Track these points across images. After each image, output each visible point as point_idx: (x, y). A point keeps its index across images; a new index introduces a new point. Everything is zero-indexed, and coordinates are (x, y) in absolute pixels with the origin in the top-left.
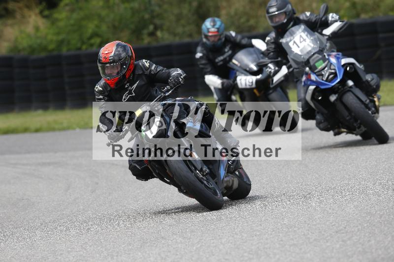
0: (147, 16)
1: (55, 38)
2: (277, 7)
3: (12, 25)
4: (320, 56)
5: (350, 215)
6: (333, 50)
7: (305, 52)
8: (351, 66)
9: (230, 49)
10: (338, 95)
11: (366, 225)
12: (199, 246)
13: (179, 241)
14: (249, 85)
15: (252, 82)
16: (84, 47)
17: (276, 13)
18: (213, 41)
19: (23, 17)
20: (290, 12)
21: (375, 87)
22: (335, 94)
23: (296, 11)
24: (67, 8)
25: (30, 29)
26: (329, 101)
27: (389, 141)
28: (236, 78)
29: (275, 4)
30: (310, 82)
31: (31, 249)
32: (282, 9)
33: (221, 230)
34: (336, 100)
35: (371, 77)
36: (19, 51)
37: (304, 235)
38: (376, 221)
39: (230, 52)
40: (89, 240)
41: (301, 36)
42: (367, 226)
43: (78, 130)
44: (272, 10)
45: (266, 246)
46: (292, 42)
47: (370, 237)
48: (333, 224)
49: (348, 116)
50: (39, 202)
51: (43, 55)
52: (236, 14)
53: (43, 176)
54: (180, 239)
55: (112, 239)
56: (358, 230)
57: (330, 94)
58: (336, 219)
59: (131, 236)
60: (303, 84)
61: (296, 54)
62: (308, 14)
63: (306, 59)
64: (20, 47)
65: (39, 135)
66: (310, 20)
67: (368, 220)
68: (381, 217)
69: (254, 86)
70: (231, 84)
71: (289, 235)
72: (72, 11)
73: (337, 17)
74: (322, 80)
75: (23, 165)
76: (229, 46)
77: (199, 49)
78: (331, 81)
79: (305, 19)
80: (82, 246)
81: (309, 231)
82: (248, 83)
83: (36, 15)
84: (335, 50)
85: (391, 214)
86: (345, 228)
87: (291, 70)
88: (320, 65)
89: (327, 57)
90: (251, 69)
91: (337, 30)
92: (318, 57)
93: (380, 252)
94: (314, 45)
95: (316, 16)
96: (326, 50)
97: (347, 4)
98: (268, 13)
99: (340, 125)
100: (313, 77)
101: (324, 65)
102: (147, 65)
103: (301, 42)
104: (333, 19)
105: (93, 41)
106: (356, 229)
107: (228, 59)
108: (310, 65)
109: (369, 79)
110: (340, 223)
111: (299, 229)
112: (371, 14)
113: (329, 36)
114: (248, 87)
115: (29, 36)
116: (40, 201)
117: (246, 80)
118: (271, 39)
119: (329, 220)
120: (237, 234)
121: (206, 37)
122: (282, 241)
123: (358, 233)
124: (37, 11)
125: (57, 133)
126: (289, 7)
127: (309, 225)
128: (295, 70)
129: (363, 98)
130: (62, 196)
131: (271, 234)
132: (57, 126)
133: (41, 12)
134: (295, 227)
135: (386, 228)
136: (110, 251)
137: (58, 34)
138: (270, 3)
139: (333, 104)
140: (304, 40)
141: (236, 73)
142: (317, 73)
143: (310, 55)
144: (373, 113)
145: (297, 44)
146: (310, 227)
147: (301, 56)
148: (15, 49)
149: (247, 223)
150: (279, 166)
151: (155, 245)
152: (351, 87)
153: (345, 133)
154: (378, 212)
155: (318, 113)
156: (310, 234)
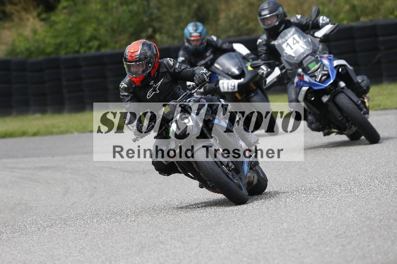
0: (145, 19)
1: (53, 41)
2: (269, 10)
3: (9, 28)
4: (313, 58)
5: (349, 219)
6: (325, 51)
7: (298, 54)
8: (343, 67)
9: (212, 53)
10: (331, 96)
11: (365, 230)
12: (198, 250)
13: (177, 246)
14: (231, 89)
15: (234, 86)
16: (82, 50)
17: (268, 16)
18: (196, 46)
19: (21, 19)
20: (282, 14)
21: (365, 88)
22: (327, 95)
23: (288, 14)
24: (65, 11)
25: (27, 32)
26: (321, 101)
27: (380, 141)
28: (218, 81)
29: (267, 7)
30: (302, 82)
31: (28, 254)
32: (274, 12)
33: (220, 234)
34: (328, 101)
35: (362, 79)
36: (17, 54)
37: (303, 239)
38: (376, 225)
39: (212, 56)
40: (87, 245)
41: (294, 38)
42: (367, 230)
43: (76, 134)
44: (264, 13)
45: (265, 251)
46: (286, 44)
47: (370, 242)
48: (332, 228)
49: (340, 117)
50: (37, 207)
51: (41, 58)
52: (235, 17)
53: (41, 180)
54: (179, 244)
55: (110, 244)
56: (358, 235)
57: (323, 95)
58: (336, 223)
59: (129, 241)
60: (295, 85)
61: (290, 55)
62: (299, 17)
63: (300, 61)
64: (18, 50)
65: (36, 139)
66: (301, 23)
67: (368, 225)
68: (381, 221)
69: (236, 89)
70: (213, 88)
71: (288, 240)
72: (71, 14)
73: (328, 20)
74: (316, 81)
75: (22, 169)
76: (211, 50)
77: (181, 53)
78: (324, 82)
79: (296, 21)
80: (79, 251)
81: (308, 235)
82: (230, 87)
83: (34, 18)
84: (327, 53)
85: (391, 219)
86: (345, 232)
87: (284, 71)
88: (313, 67)
89: (319, 59)
90: (233, 73)
91: (329, 32)
92: (311, 58)
93: (380, 257)
94: (307, 47)
95: (307, 19)
96: (318, 52)
97: (347, 7)
98: (260, 15)
99: (331, 125)
100: (306, 78)
101: (317, 66)
102: (171, 63)
103: (294, 44)
104: (324, 22)
105: (91, 44)
106: (356, 233)
107: (209, 63)
108: (304, 67)
109: (360, 81)
110: (340, 228)
111: (298, 233)
112: (370, 17)
113: (320, 38)
114: (230, 90)
115: (26, 39)
116: (38, 205)
117: (228, 83)
118: (263, 42)
119: (329, 225)
120: (236, 239)
121: (188, 41)
122: (281, 245)
123: (358, 238)
124: (35, 14)
125: (55, 137)
126: (281, 9)
127: (309, 230)
128: (288, 71)
129: (355, 99)
130: (60, 200)
131: (270, 239)
132: (55, 130)
133: (39, 15)
134: (294, 232)
135: (386, 233)
136: (109, 256)
137: (56, 37)
138: (261, 6)
139: (326, 104)
140: (298, 42)
141: (218, 77)
142: (310, 75)
143: (303, 57)
144: (365, 113)
145: (290, 46)
146: (309, 232)
147: (294, 57)
148: (12, 51)
149: (246, 227)
150: (278, 170)
151: (153, 250)
152: (343, 88)
153: (335, 133)
154: (378, 217)
155: (310, 113)
156: (309, 238)
